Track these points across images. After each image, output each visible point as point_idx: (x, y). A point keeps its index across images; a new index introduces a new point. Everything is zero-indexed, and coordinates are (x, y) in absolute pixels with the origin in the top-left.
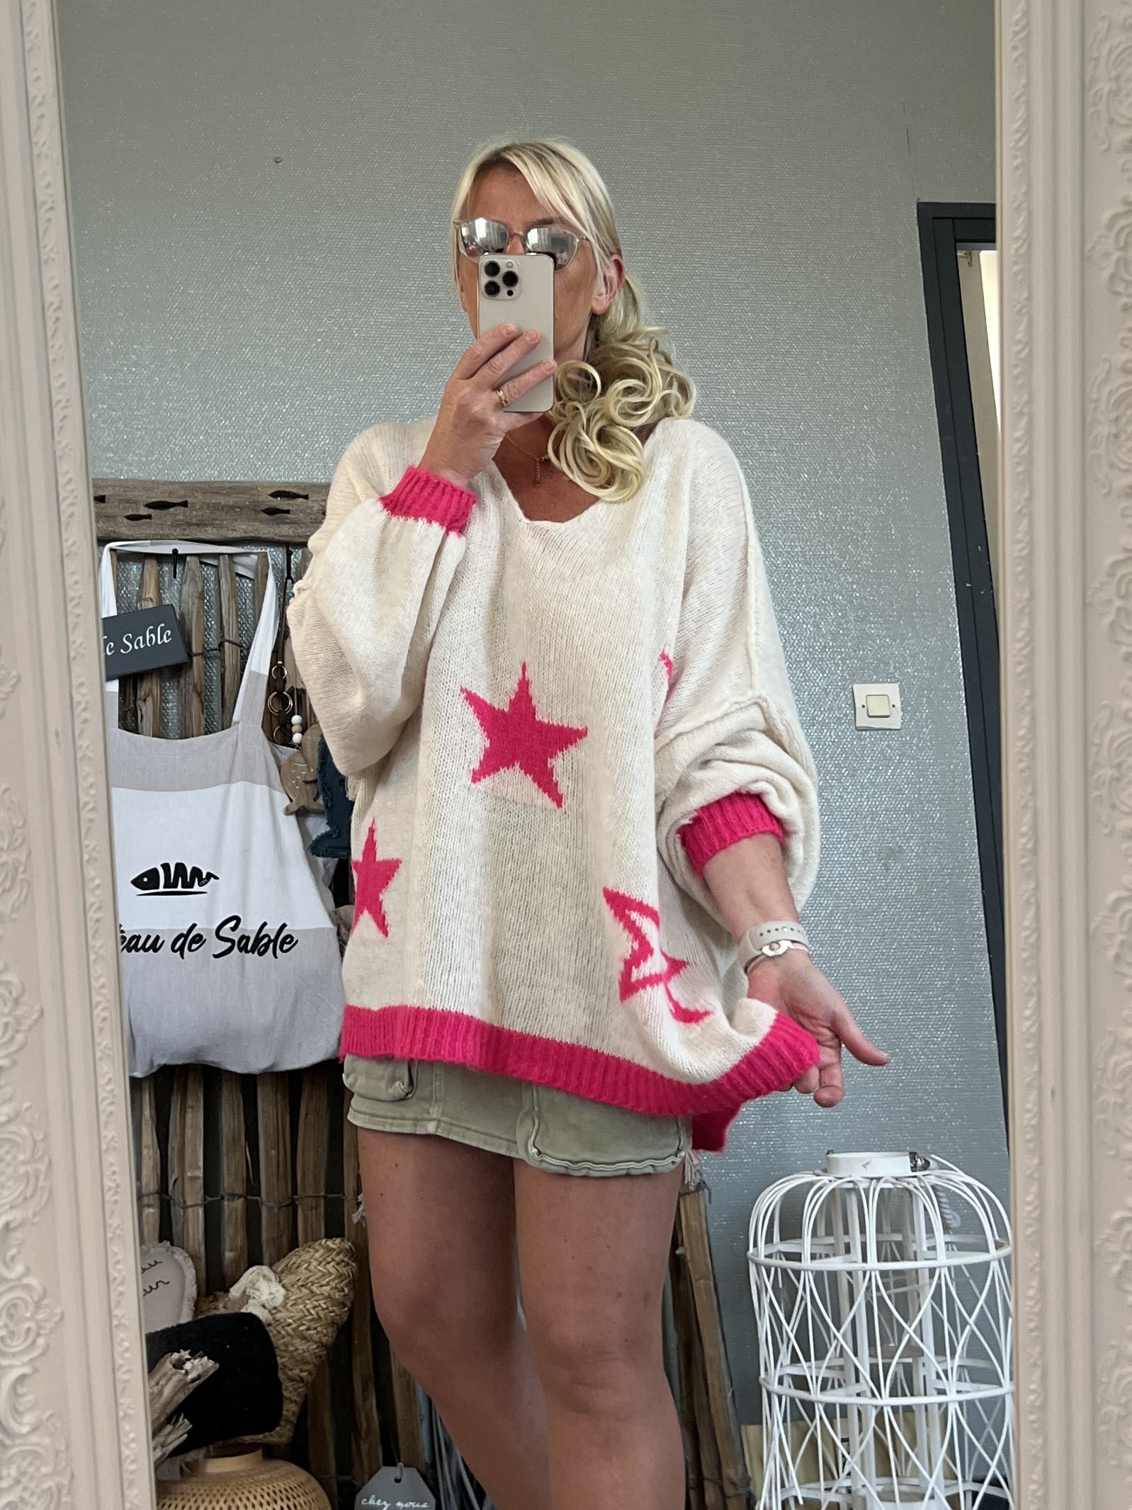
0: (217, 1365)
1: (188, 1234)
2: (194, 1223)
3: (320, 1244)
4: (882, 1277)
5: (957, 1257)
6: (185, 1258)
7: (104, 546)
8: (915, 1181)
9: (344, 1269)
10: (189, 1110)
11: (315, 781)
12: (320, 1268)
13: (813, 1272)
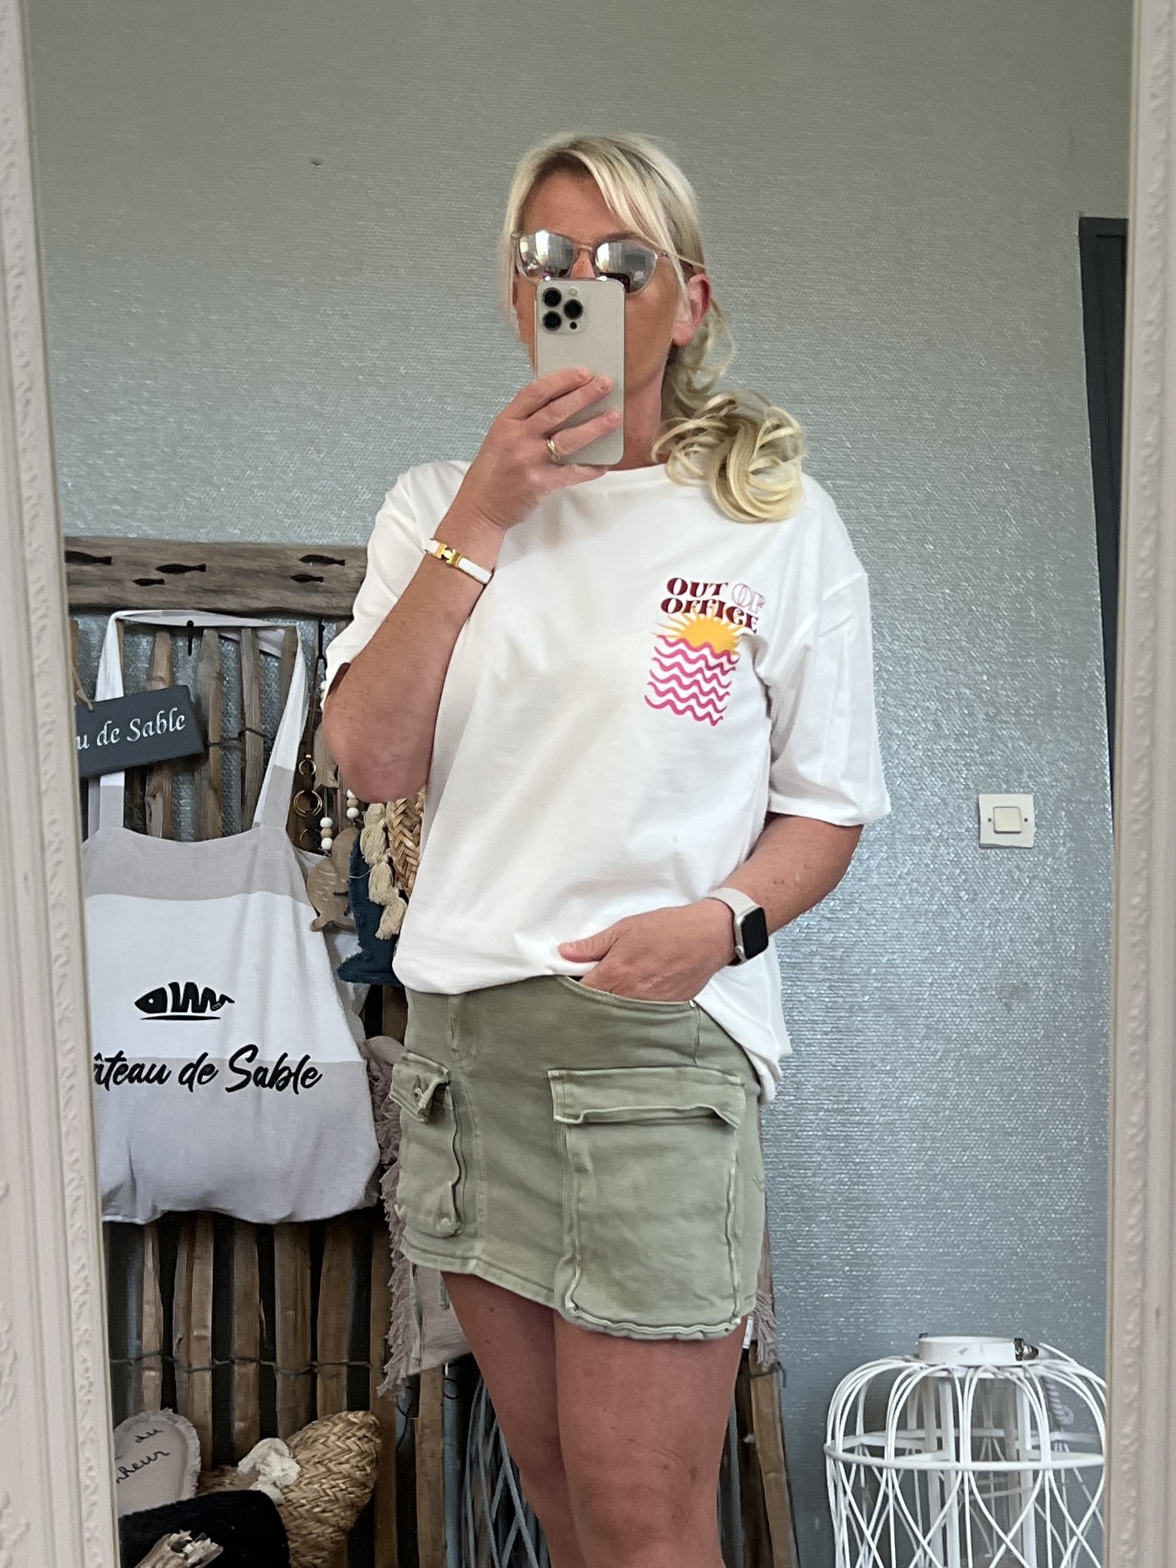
0: (221, 1549)
1: (192, 1401)
2: (200, 1389)
3: (339, 1418)
4: (975, 1478)
6: (188, 1428)
7: (110, 615)
8: (1019, 1371)
9: (366, 1445)
10: (197, 1262)
11: (346, 894)
12: (339, 1443)
13: (897, 1471)
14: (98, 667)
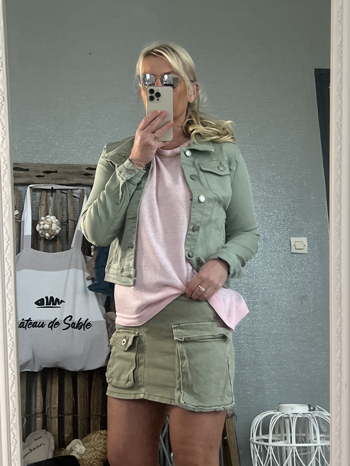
1: (52, 427)
2: (54, 423)
3: (98, 432)
4: (297, 449)
5: (325, 442)
6: (50, 436)
7: (28, 186)
8: (310, 414)
10: (53, 384)
12: (98, 441)
13: (273, 447)
14: (24, 201)
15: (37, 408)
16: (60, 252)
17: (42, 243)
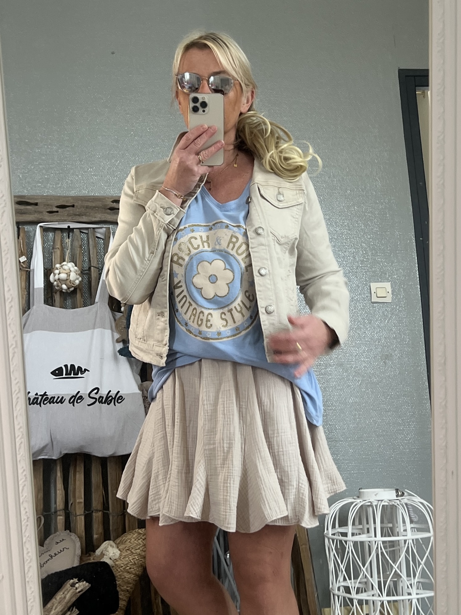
0: (90, 585)
1: (77, 527)
2: (80, 523)
3: (135, 531)
4: (383, 544)
5: (417, 535)
6: (76, 538)
7: (37, 225)
8: (398, 501)
10: (77, 473)
12: (136, 542)
13: (353, 542)
14: (33, 245)
15: (58, 504)
16: (81, 307)
17: (57, 297)
